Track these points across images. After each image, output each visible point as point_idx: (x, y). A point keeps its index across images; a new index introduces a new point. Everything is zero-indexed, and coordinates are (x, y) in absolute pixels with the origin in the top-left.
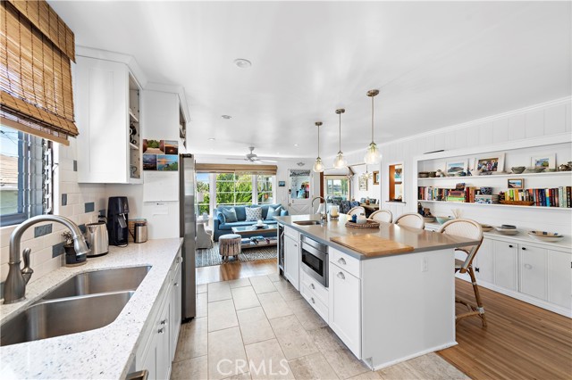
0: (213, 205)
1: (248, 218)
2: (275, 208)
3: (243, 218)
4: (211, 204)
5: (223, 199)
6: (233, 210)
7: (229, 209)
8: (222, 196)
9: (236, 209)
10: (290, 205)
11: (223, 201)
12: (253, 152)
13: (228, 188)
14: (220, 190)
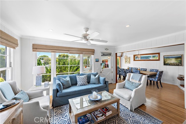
0: (54, 74)
1: (79, 83)
2: (95, 75)
3: (75, 83)
4: (52, 74)
5: (61, 70)
6: (68, 79)
7: (65, 77)
8: (60, 68)
9: (70, 77)
10: (101, 72)
11: (61, 71)
12: (87, 33)
13: (64, 63)
14: (59, 64)
